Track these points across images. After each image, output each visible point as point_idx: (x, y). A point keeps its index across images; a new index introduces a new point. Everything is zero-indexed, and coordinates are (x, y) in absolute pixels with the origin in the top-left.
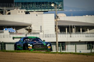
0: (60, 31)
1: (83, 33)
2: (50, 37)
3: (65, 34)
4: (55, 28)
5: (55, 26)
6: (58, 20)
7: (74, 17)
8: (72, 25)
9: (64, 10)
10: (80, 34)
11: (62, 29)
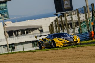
0: (9, 36)
1: (28, 34)
2: (1, 41)
3: (13, 37)
4: (5, 34)
5: (5, 32)
6: (6, 27)
7: (18, 23)
8: (18, 29)
9: (9, 18)
10: (25, 35)
11: (10, 33)
